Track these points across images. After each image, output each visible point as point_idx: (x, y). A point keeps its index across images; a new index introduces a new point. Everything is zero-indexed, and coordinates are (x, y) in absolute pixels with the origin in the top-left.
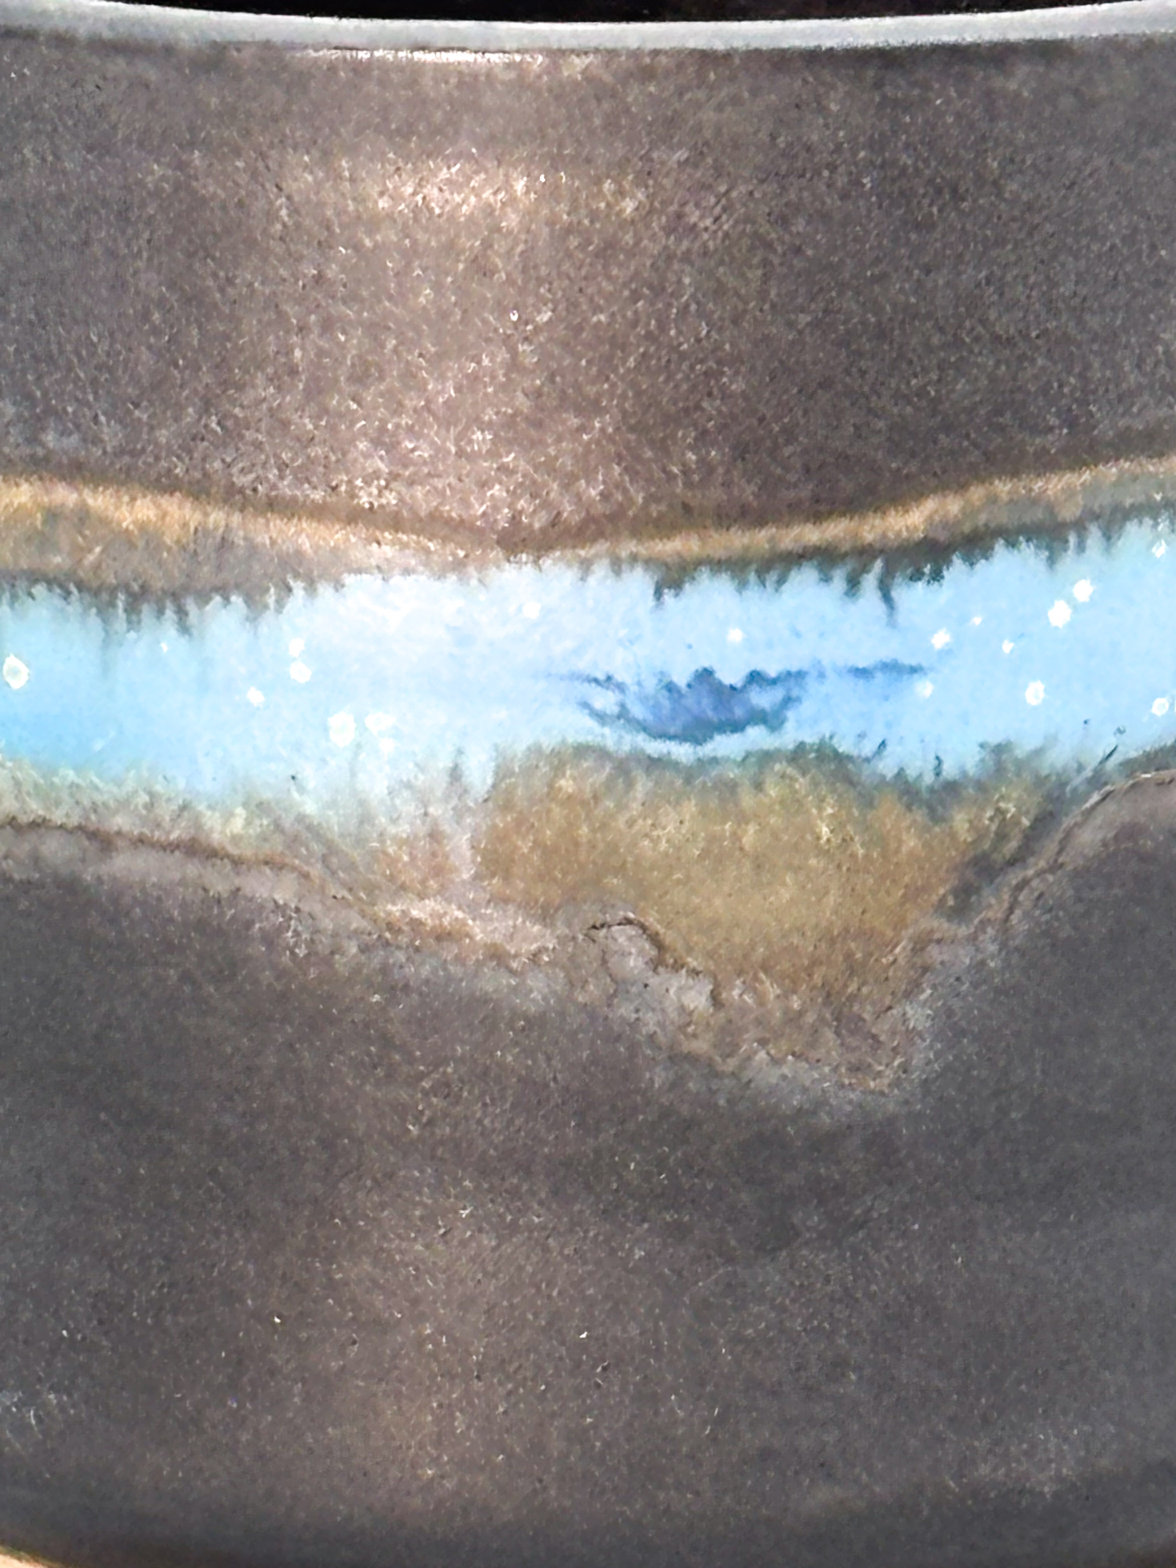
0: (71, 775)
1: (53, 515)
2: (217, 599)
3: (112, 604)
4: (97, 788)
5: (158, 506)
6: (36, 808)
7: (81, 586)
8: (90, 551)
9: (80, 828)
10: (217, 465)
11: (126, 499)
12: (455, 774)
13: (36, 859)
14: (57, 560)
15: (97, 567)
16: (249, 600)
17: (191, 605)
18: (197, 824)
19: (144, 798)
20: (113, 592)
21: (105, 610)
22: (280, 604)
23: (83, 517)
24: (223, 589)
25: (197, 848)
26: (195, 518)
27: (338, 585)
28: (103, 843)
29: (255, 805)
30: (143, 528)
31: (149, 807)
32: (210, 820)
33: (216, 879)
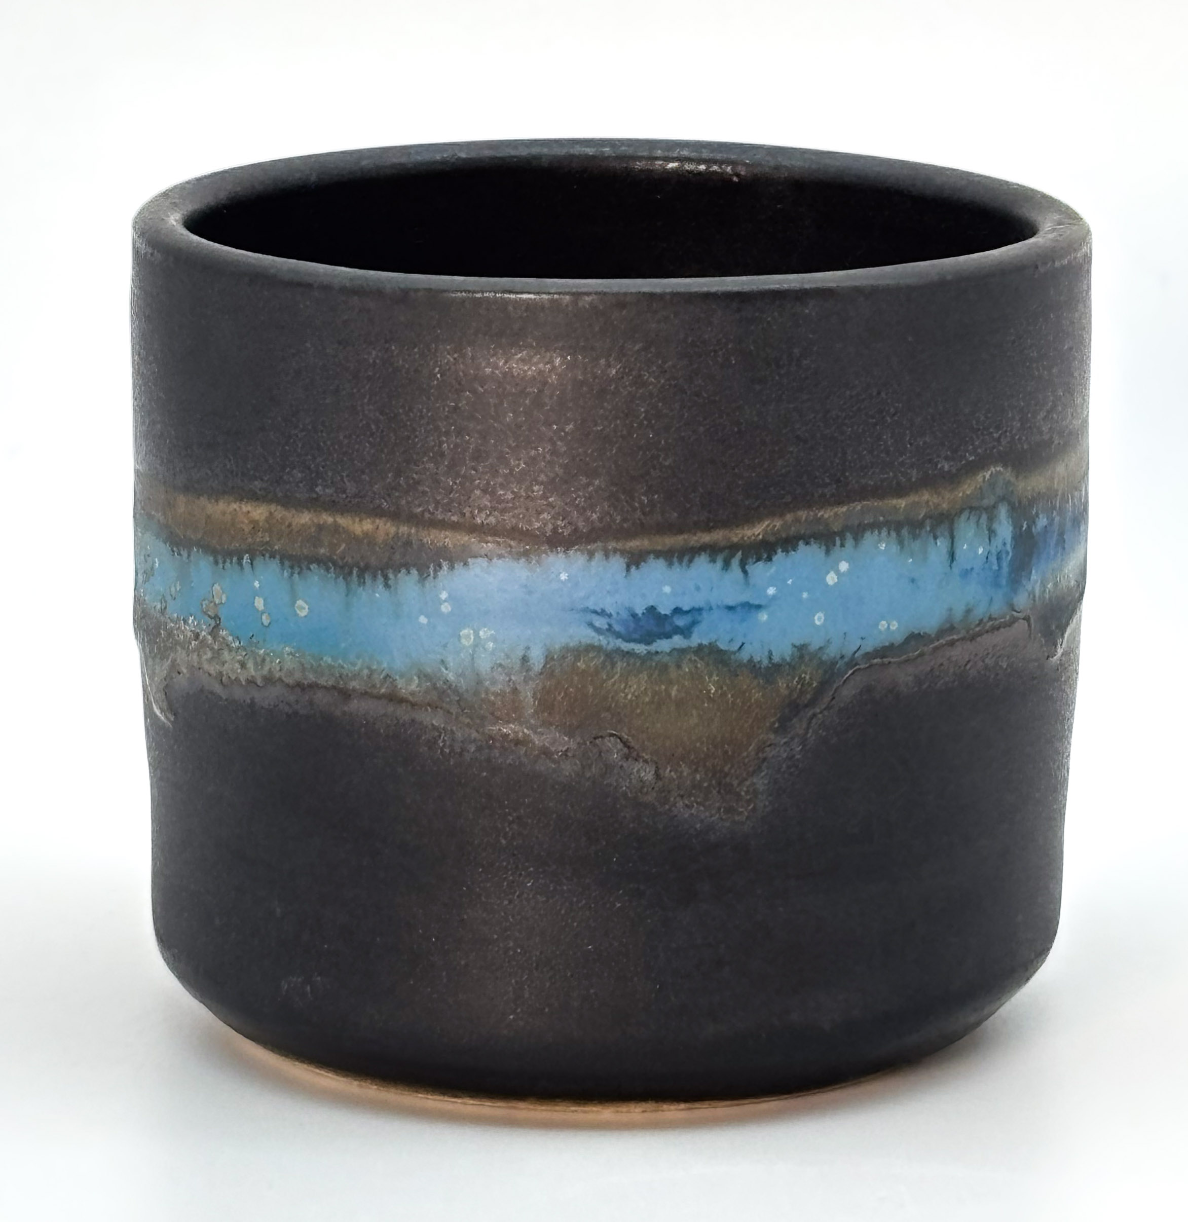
0: (329, 660)
1: (320, 528)
2: (404, 571)
3: (350, 573)
4: (342, 667)
5: (373, 522)
6: (311, 677)
7: (335, 564)
8: (340, 546)
9: (334, 687)
10: (404, 502)
11: (358, 520)
12: (525, 659)
13: (311, 703)
14: (323, 551)
15: (343, 555)
16: (421, 574)
17: (391, 575)
18: (394, 685)
19: (366, 672)
20: (351, 567)
21: (347, 576)
22: (436, 574)
23: (336, 529)
24: (407, 566)
25: (394, 698)
26: (393, 530)
27: (466, 564)
28: (346, 695)
29: (423, 676)
30: (366, 534)
31: (369, 677)
32: (400, 683)
33: (403, 713)
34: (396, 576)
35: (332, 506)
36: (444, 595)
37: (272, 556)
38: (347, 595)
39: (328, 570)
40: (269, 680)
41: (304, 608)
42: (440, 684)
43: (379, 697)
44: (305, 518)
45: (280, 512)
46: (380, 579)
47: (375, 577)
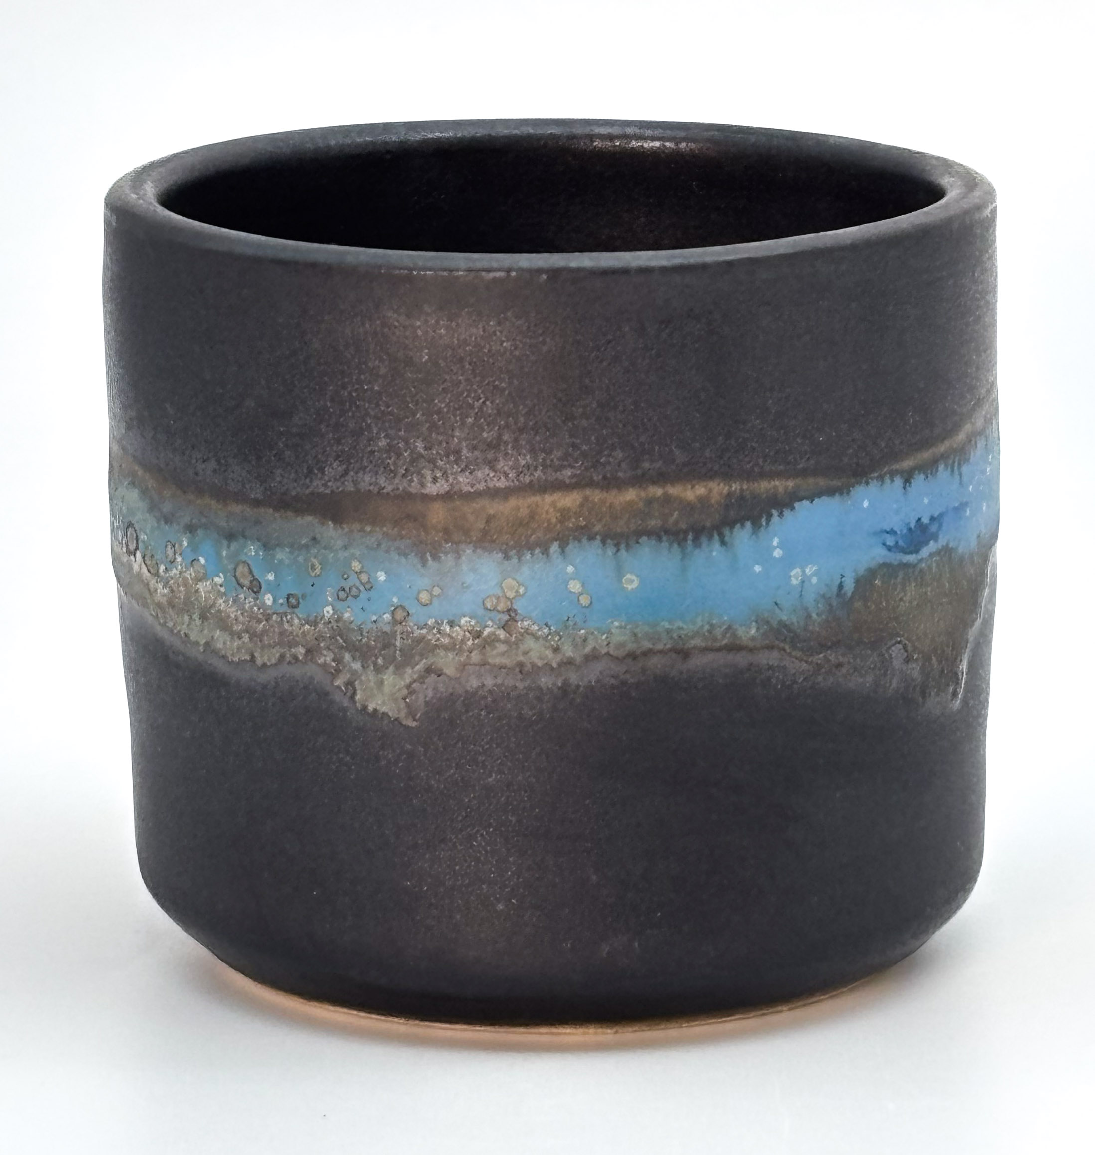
0: (666, 625)
1: (649, 502)
2: (739, 525)
3: (685, 539)
4: (682, 629)
5: (705, 487)
6: (647, 645)
7: (666, 532)
8: (672, 515)
9: (670, 650)
10: (735, 461)
11: (689, 487)
13: (644, 670)
14: (653, 523)
15: (676, 522)
16: (753, 523)
17: (726, 531)
18: (734, 635)
19: (706, 627)
20: (686, 532)
21: (681, 542)
22: (768, 520)
23: (667, 499)
24: (741, 520)
25: (735, 648)
26: (726, 490)
27: (793, 508)
28: (684, 654)
29: (761, 621)
30: (700, 499)
31: (709, 632)
32: (741, 632)
33: (742, 660)
34: (732, 533)
35: (661, 478)
36: (776, 542)
37: (591, 538)
38: (682, 559)
39: (659, 539)
40: (593, 657)
41: (634, 581)
42: (775, 624)
43: (719, 650)
44: (631, 495)
45: (596, 496)
46: (716, 537)
47: (710, 538)
